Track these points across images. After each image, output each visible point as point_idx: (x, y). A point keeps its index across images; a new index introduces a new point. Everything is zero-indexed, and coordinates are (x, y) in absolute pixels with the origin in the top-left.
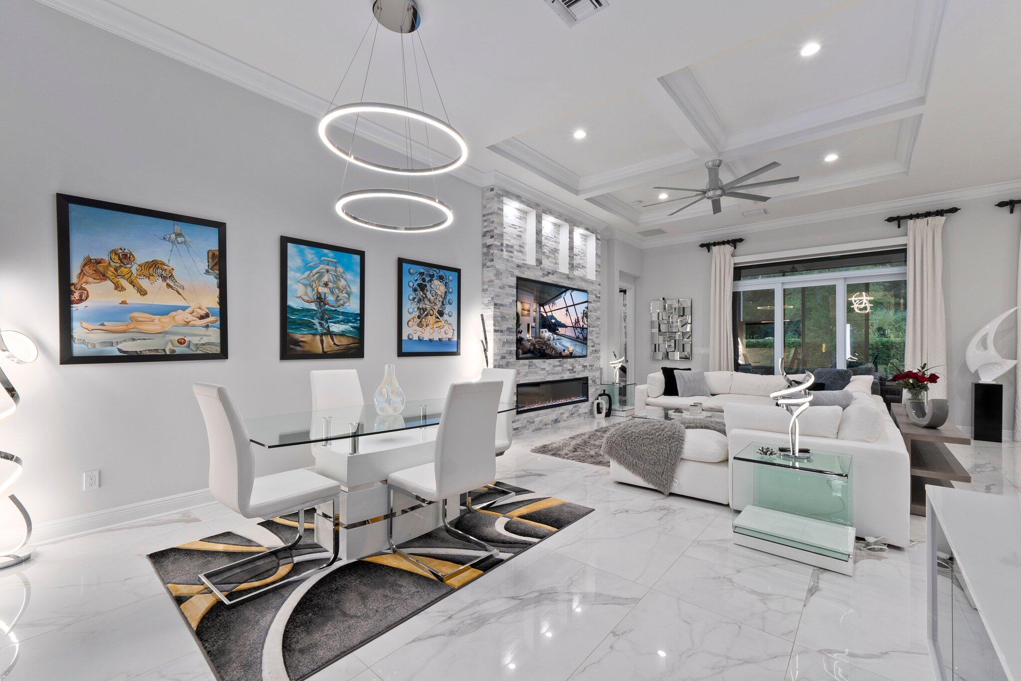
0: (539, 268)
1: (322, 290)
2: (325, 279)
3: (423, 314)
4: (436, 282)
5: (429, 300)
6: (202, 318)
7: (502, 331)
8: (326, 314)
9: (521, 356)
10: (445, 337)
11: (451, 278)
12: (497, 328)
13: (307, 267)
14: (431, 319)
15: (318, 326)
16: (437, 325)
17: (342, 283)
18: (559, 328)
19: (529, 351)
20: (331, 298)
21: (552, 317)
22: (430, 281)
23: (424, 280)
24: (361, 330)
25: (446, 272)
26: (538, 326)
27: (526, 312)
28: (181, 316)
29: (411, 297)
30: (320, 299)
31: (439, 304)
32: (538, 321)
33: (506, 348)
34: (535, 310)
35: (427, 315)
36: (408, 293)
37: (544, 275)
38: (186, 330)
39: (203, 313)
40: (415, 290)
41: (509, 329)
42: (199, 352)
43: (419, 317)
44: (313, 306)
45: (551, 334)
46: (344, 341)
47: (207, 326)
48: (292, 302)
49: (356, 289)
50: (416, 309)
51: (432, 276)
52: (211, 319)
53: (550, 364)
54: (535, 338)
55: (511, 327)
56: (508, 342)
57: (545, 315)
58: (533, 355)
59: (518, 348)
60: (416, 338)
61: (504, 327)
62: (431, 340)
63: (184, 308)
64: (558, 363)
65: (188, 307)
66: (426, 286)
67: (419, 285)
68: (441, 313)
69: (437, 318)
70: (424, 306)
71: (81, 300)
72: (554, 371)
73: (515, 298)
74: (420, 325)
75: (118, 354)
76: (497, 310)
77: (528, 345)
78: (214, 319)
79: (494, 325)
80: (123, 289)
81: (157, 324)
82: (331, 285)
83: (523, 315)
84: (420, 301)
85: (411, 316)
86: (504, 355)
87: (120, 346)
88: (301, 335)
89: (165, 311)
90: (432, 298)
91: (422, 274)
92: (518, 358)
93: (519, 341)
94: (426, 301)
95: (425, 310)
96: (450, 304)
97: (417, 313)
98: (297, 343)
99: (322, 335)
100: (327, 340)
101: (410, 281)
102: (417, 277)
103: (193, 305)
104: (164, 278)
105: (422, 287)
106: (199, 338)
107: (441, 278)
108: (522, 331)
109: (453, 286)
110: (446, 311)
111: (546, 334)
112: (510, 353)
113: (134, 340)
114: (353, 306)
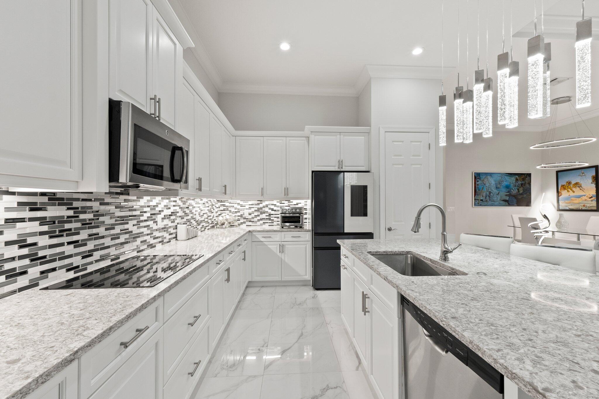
6: (590, 198)
28: (584, 198)
38: (586, 202)
39: (590, 196)
42: (589, 209)
47: (592, 201)
52: (593, 198)
63: (585, 195)
65: (586, 195)
71: (561, 196)
75: (568, 209)
80: (569, 192)
81: (578, 201)
87: (569, 207)
89: (579, 197)
103: (587, 194)
104: (579, 187)
106: (589, 205)
113: (572, 205)
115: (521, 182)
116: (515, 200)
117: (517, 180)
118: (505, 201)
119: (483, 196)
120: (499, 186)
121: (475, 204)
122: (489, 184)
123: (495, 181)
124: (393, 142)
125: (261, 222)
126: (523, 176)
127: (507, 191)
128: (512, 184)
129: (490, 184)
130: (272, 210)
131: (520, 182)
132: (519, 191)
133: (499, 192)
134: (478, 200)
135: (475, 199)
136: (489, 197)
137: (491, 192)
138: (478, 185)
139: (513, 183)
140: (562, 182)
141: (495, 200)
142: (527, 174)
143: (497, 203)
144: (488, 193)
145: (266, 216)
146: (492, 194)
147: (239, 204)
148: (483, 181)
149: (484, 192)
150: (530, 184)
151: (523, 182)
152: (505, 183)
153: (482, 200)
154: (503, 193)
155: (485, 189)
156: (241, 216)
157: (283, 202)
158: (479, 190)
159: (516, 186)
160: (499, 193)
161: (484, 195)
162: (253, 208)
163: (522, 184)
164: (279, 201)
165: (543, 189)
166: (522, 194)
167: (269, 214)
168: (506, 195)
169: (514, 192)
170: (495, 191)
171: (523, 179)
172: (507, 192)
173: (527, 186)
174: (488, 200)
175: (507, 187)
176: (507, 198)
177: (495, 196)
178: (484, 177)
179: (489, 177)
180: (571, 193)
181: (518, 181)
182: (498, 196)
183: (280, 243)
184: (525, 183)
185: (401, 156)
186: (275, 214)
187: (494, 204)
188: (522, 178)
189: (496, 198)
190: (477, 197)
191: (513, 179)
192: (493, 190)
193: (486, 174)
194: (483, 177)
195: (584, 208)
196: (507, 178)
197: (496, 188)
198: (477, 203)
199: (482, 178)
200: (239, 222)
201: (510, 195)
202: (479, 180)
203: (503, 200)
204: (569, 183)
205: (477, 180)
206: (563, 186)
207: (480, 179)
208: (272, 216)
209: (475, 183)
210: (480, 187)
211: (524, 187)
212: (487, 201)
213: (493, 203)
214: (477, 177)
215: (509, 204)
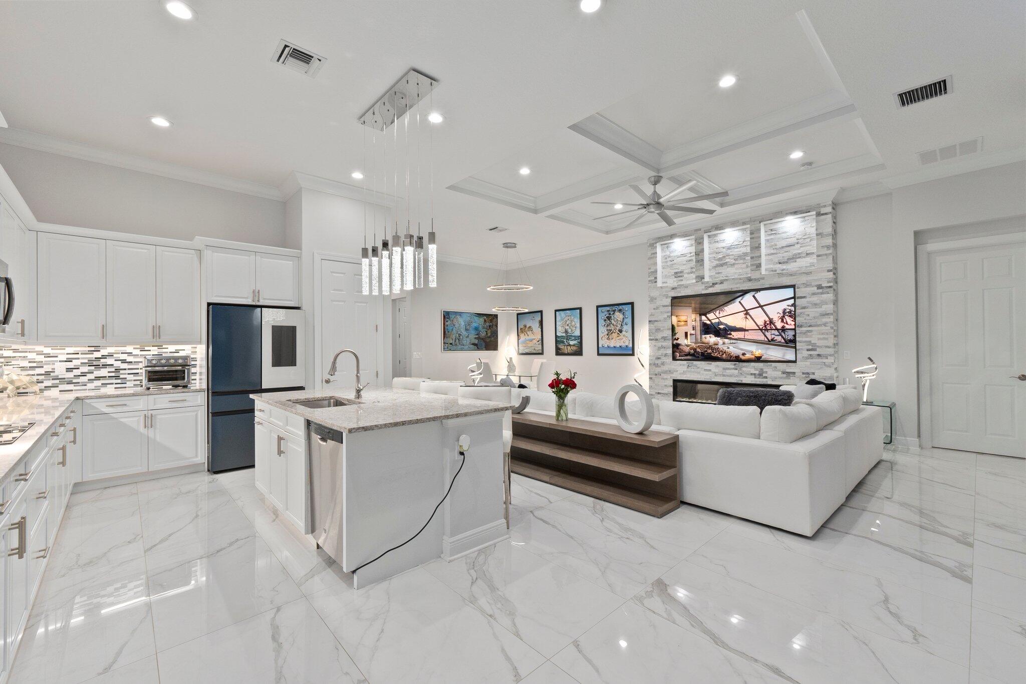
0: (700, 283)
1: (567, 327)
2: (568, 323)
3: (610, 332)
4: (617, 314)
5: (613, 325)
6: (538, 342)
7: (657, 340)
8: (568, 337)
9: (678, 358)
10: (624, 345)
11: (626, 309)
12: (651, 338)
13: (562, 320)
14: (615, 335)
15: (566, 342)
16: (618, 338)
17: (573, 323)
18: (732, 333)
19: (689, 354)
20: (569, 331)
21: (720, 323)
22: (613, 314)
23: (610, 314)
24: (581, 343)
25: (623, 306)
26: (698, 333)
27: (683, 323)
28: (535, 341)
29: (603, 325)
30: (566, 332)
31: (619, 326)
32: (698, 329)
33: (663, 351)
34: (694, 320)
35: (612, 333)
36: (601, 322)
37: (707, 288)
38: (536, 345)
39: (538, 340)
40: (605, 320)
41: (664, 338)
42: (538, 352)
43: (607, 335)
44: (564, 335)
45: (719, 338)
46: (574, 348)
47: (539, 344)
48: (557, 334)
49: (578, 325)
50: (606, 331)
51: (614, 311)
53: (718, 366)
54: (696, 343)
55: (666, 335)
56: (663, 347)
57: (708, 322)
58: (693, 358)
59: (673, 352)
60: (606, 346)
61: (659, 336)
62: (614, 347)
64: (733, 367)
66: (611, 317)
67: (607, 317)
68: (621, 331)
69: (618, 334)
70: (610, 328)
71: (520, 339)
72: (724, 373)
73: (670, 314)
74: (608, 339)
75: (525, 352)
76: (652, 325)
77: (687, 349)
78: (540, 341)
79: (650, 336)
80: (525, 335)
81: (530, 344)
82: (569, 325)
83: (678, 326)
84: (608, 325)
85: (604, 334)
86: (659, 356)
87: (525, 350)
88: (561, 346)
89: (531, 340)
90: (615, 323)
91: (608, 311)
92: (674, 359)
93: (676, 347)
94: (611, 325)
95: (610, 330)
96: (626, 324)
97: (607, 333)
98: (560, 349)
99: (567, 346)
100: (569, 347)
101: (602, 316)
102: (606, 313)
103: (537, 338)
104: (532, 331)
105: (609, 318)
106: (538, 348)
107: (620, 311)
108: (678, 339)
109: (629, 314)
110: (624, 330)
111: (711, 339)
112: (666, 355)
113: (527, 349)
114: (577, 333)
116: (484, 344)
117: (485, 321)
118: (474, 344)
119: (452, 339)
120: (468, 327)
121: (444, 349)
123: (464, 321)
124: (332, 272)
125: (98, 383)
126: (491, 317)
127: (476, 334)
128: (481, 326)
129: (459, 325)
130: (124, 361)
131: (488, 324)
132: (487, 334)
133: (469, 334)
134: (447, 343)
135: (444, 343)
136: (459, 340)
137: (460, 335)
138: (447, 325)
139: (481, 324)
140: (521, 326)
141: (464, 344)
142: (494, 315)
143: (467, 347)
144: (457, 335)
145: (109, 372)
146: (461, 337)
147: (40, 353)
148: (452, 321)
149: (453, 335)
150: (497, 325)
151: (490, 324)
152: (475, 325)
153: (451, 344)
154: (473, 336)
155: (454, 331)
156: (47, 374)
157: (146, 348)
158: (448, 332)
159: (484, 328)
160: (468, 336)
161: (454, 337)
162: (79, 359)
163: (490, 326)
164: (138, 347)
165: (508, 332)
166: (490, 337)
167: (116, 370)
168: (475, 339)
169: (483, 334)
170: (464, 333)
171: (491, 321)
173: (494, 327)
174: (458, 344)
175: (476, 329)
176: (476, 342)
177: (465, 339)
178: (453, 316)
179: (458, 317)
180: (527, 338)
182: (467, 339)
183: (146, 412)
184: (493, 325)
185: (342, 291)
186: (129, 369)
187: (464, 348)
189: (466, 341)
190: (446, 340)
191: (482, 320)
193: (456, 313)
194: (452, 316)
195: (534, 352)
196: (476, 318)
197: (466, 329)
198: (446, 347)
200: (42, 386)
201: (479, 339)
202: (448, 320)
203: (472, 344)
204: (525, 326)
205: (446, 319)
206: (521, 329)
207: (449, 318)
208: (121, 372)
209: (444, 324)
210: (450, 328)
211: (492, 329)
212: (456, 345)
213: (462, 347)
214: (447, 316)
215: (478, 348)
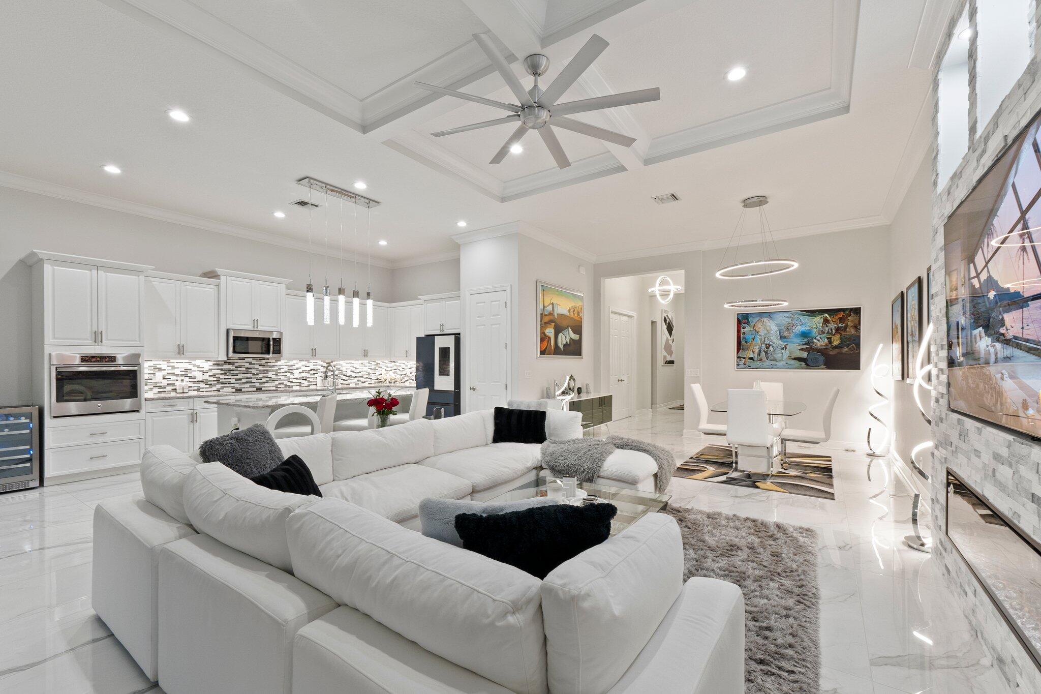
115: (836, 325)
116: (822, 359)
117: (826, 321)
118: (799, 359)
119: (753, 352)
120: (786, 334)
121: (738, 365)
122: (766, 332)
123: (778, 325)
126: (841, 314)
127: (804, 343)
128: (815, 330)
129: (768, 331)
131: (833, 326)
132: (830, 342)
133: (787, 344)
134: (744, 358)
135: (738, 357)
136: (766, 353)
137: (769, 345)
138: (744, 333)
139: (816, 328)
141: (778, 359)
142: (851, 309)
143: (783, 363)
144: (764, 346)
146: (771, 349)
148: (754, 326)
149: (755, 346)
150: (857, 327)
151: (840, 325)
152: (799, 329)
153: (751, 358)
154: (796, 347)
158: (746, 342)
159: (823, 333)
160: (786, 347)
161: (757, 350)
163: (838, 330)
166: (837, 347)
168: (802, 350)
169: (820, 342)
170: (777, 342)
171: (843, 320)
172: (803, 345)
173: (850, 330)
174: (765, 359)
175: (804, 335)
176: (804, 355)
177: (778, 351)
178: (756, 320)
179: (765, 319)
181: (829, 323)
182: (784, 351)
184: (848, 326)
187: (776, 365)
188: (839, 316)
189: (780, 355)
190: (741, 354)
191: (818, 320)
192: (774, 341)
193: (761, 315)
194: (753, 320)
196: (805, 319)
197: (781, 337)
198: (742, 363)
199: (752, 322)
201: (810, 349)
202: (746, 325)
203: (795, 359)
205: (743, 325)
207: (748, 323)
209: (739, 331)
210: (749, 337)
211: (843, 333)
212: (761, 360)
213: (773, 363)
215: (807, 365)
